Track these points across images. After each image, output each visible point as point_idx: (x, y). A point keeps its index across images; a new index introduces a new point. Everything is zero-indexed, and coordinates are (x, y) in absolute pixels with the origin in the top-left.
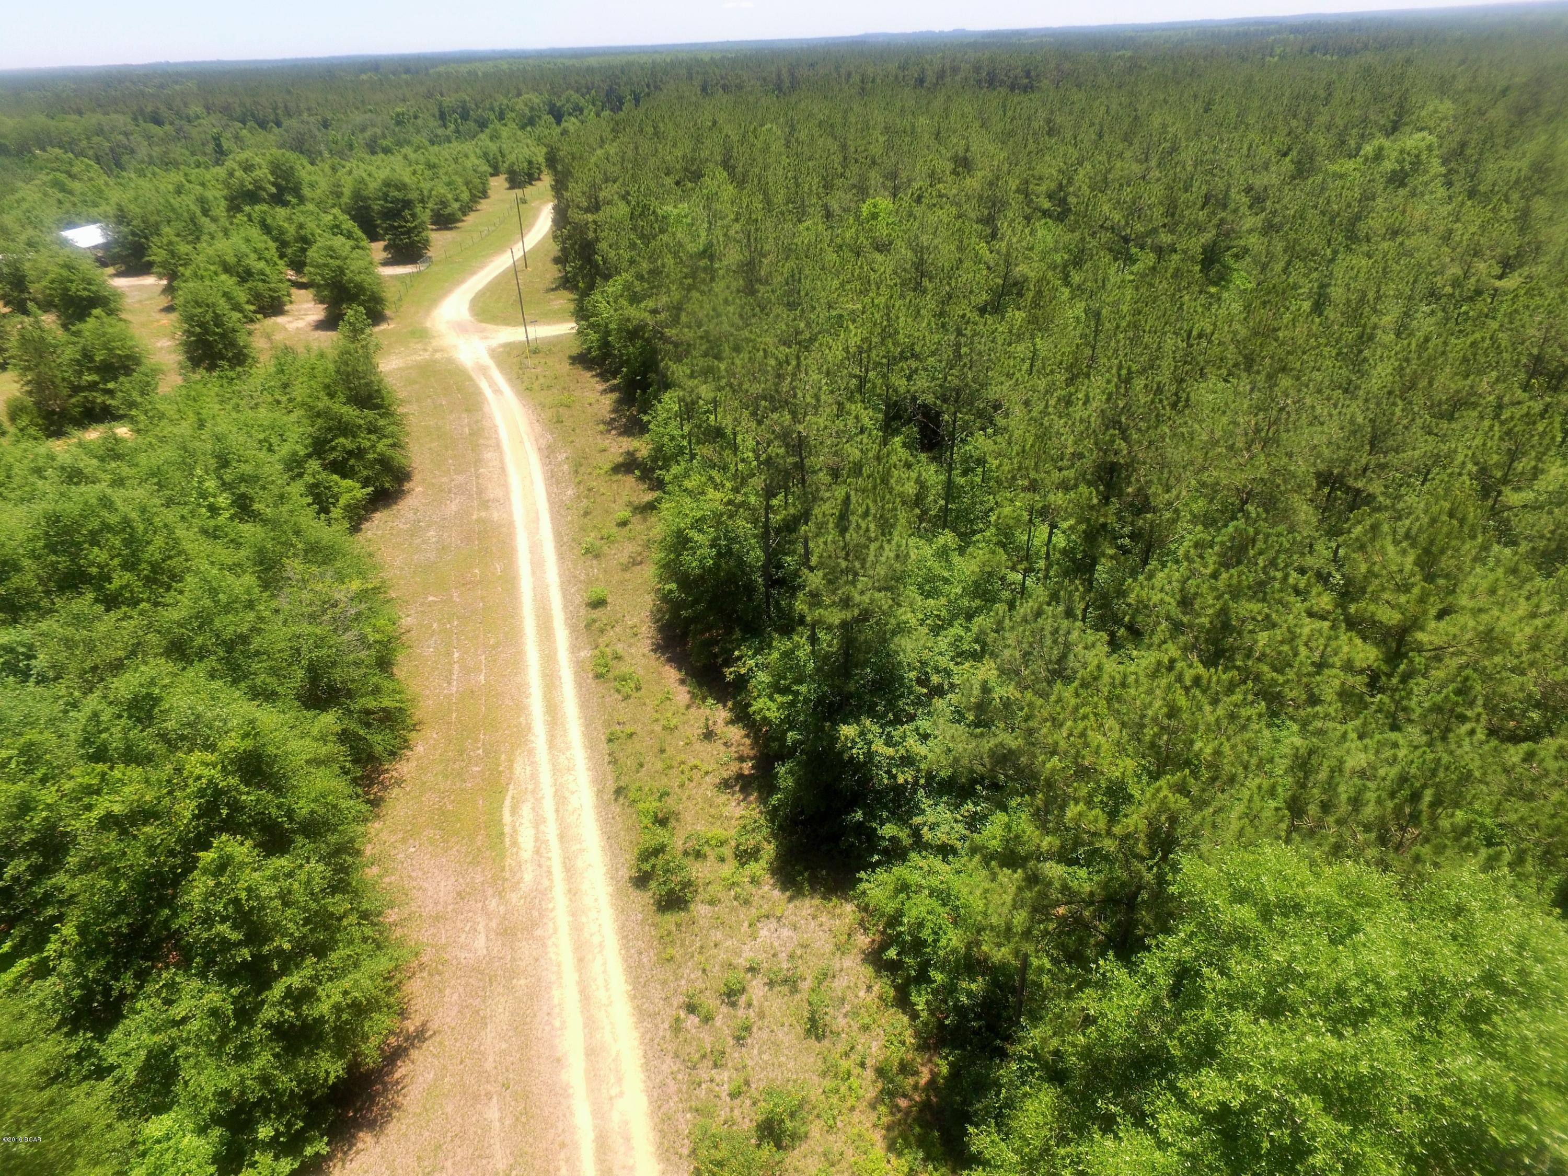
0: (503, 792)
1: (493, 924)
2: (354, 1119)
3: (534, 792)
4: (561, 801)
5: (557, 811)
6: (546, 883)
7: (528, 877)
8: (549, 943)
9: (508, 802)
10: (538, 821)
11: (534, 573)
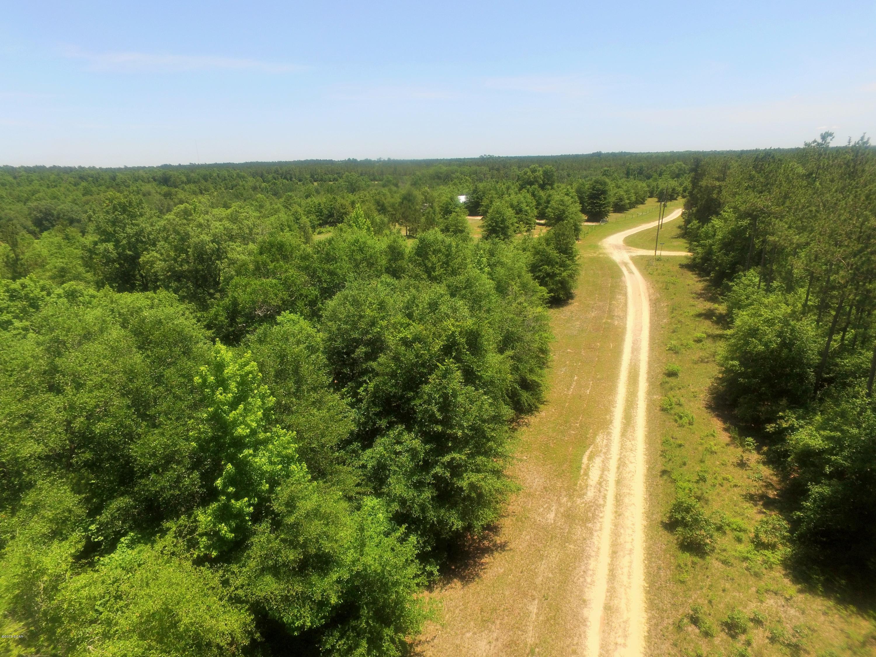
0: (585, 448)
1: (562, 510)
3: (605, 453)
4: (622, 464)
5: (618, 468)
6: (601, 502)
7: (590, 494)
8: (595, 534)
9: (587, 453)
10: (604, 469)
11: (633, 352)
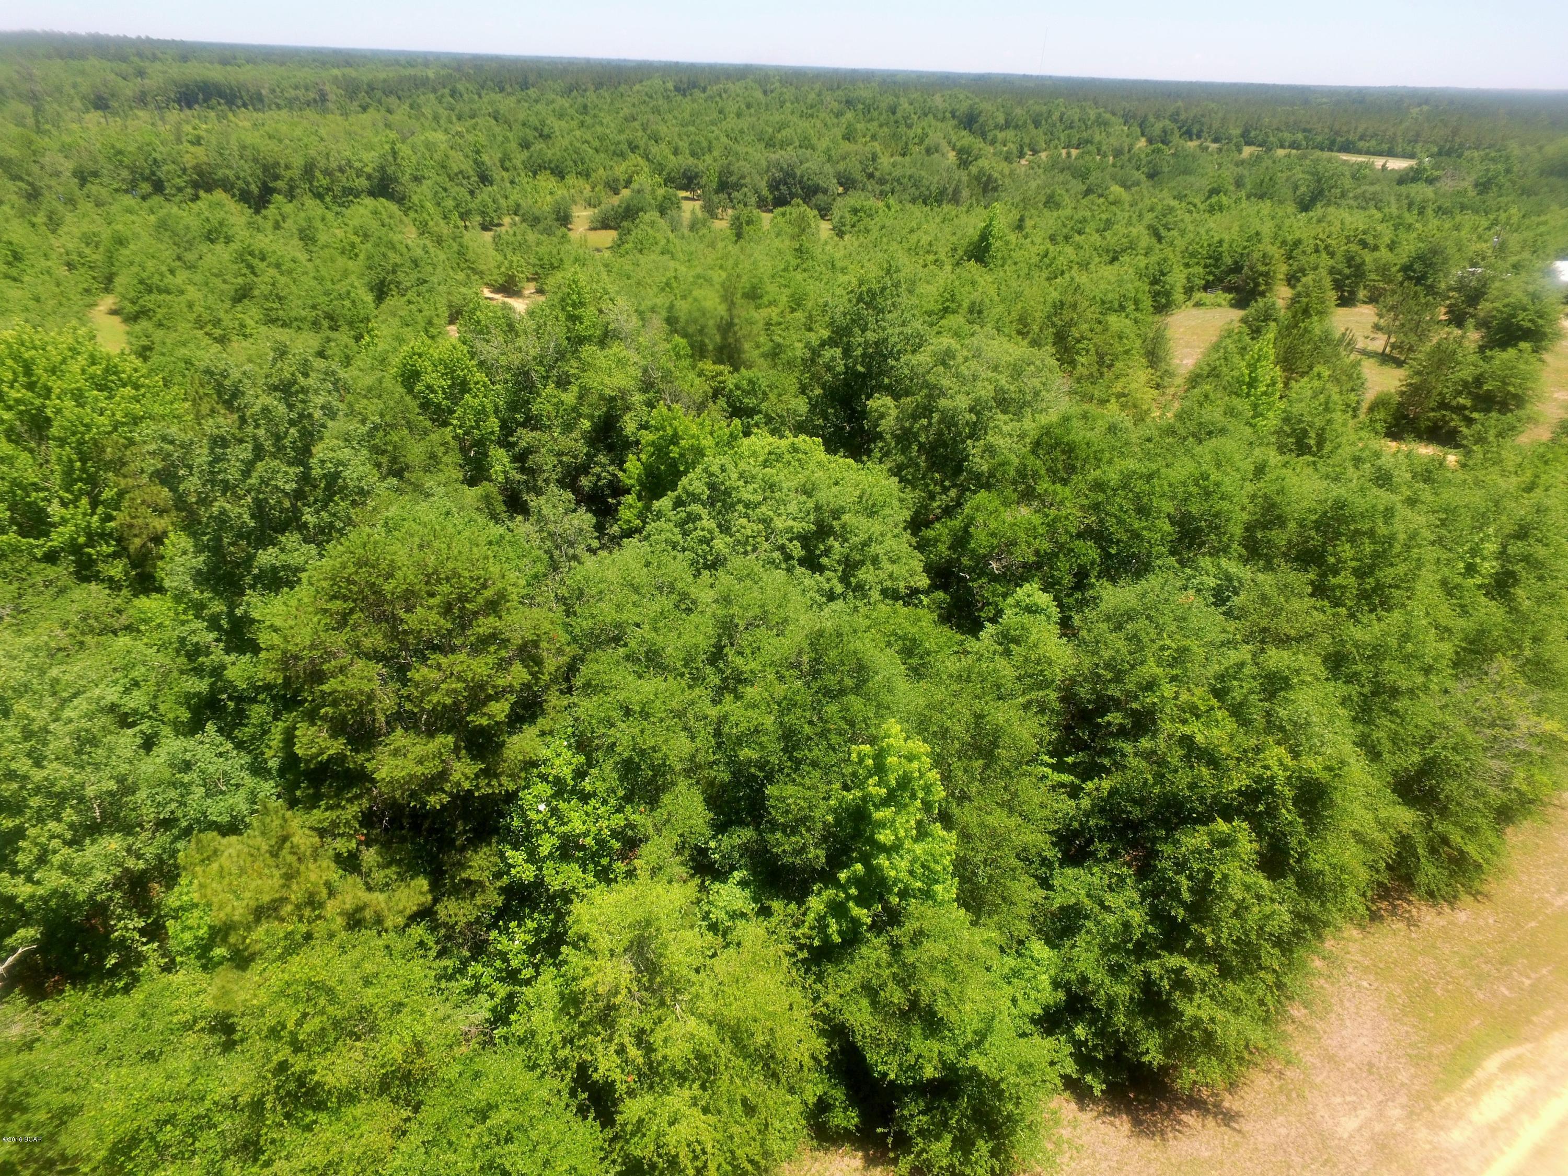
0: (1512, 1039)
2: (1130, 1101)
3: (1551, 1078)
10: (1525, 1107)
